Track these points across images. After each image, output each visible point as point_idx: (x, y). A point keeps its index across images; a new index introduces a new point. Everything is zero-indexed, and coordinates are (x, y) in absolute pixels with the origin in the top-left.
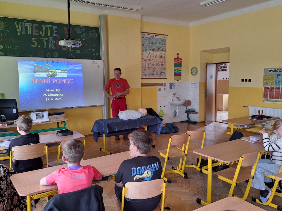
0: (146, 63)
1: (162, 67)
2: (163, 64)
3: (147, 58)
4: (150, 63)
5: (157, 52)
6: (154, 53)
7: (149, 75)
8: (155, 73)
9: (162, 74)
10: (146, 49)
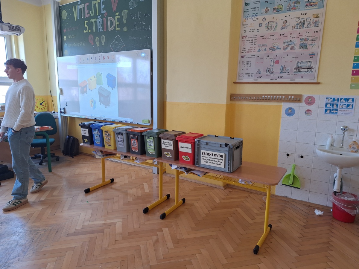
0: (252, 46)
1: (302, 51)
2: (309, 43)
3: (255, 33)
4: (265, 45)
5: (288, 13)
6: (280, 17)
7: (259, 75)
8: (277, 69)
9: (302, 70)
10: (256, 11)
